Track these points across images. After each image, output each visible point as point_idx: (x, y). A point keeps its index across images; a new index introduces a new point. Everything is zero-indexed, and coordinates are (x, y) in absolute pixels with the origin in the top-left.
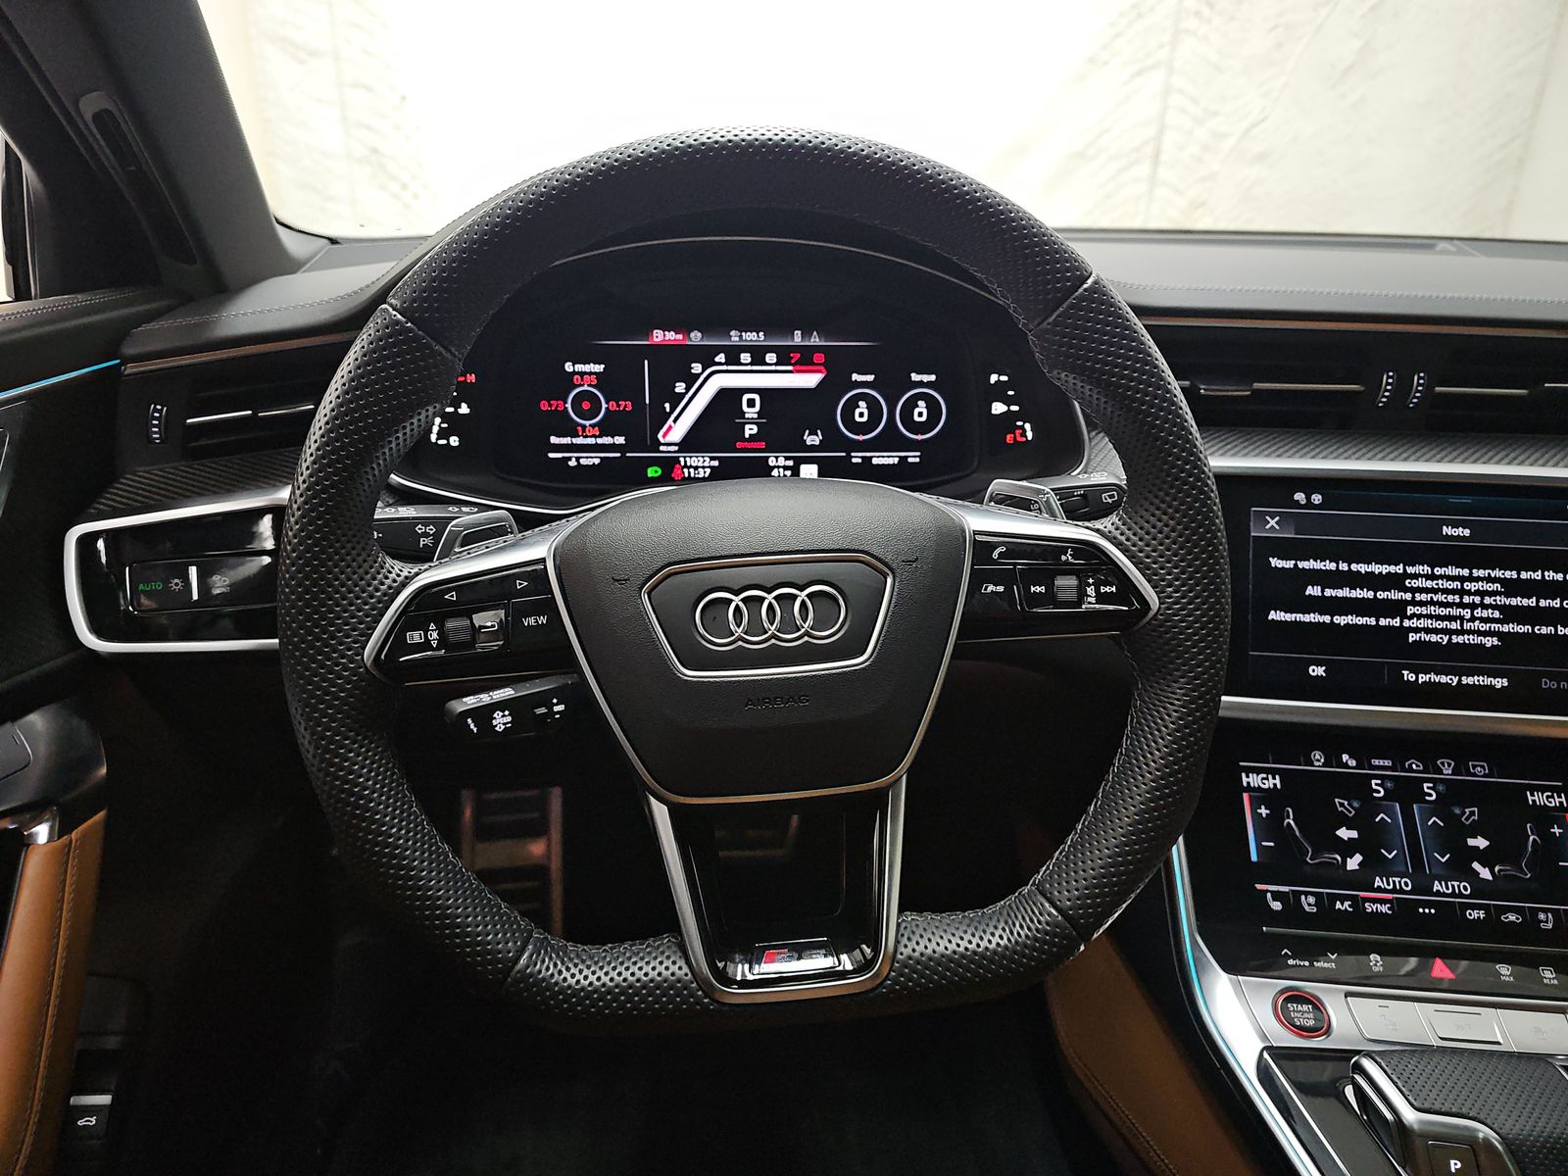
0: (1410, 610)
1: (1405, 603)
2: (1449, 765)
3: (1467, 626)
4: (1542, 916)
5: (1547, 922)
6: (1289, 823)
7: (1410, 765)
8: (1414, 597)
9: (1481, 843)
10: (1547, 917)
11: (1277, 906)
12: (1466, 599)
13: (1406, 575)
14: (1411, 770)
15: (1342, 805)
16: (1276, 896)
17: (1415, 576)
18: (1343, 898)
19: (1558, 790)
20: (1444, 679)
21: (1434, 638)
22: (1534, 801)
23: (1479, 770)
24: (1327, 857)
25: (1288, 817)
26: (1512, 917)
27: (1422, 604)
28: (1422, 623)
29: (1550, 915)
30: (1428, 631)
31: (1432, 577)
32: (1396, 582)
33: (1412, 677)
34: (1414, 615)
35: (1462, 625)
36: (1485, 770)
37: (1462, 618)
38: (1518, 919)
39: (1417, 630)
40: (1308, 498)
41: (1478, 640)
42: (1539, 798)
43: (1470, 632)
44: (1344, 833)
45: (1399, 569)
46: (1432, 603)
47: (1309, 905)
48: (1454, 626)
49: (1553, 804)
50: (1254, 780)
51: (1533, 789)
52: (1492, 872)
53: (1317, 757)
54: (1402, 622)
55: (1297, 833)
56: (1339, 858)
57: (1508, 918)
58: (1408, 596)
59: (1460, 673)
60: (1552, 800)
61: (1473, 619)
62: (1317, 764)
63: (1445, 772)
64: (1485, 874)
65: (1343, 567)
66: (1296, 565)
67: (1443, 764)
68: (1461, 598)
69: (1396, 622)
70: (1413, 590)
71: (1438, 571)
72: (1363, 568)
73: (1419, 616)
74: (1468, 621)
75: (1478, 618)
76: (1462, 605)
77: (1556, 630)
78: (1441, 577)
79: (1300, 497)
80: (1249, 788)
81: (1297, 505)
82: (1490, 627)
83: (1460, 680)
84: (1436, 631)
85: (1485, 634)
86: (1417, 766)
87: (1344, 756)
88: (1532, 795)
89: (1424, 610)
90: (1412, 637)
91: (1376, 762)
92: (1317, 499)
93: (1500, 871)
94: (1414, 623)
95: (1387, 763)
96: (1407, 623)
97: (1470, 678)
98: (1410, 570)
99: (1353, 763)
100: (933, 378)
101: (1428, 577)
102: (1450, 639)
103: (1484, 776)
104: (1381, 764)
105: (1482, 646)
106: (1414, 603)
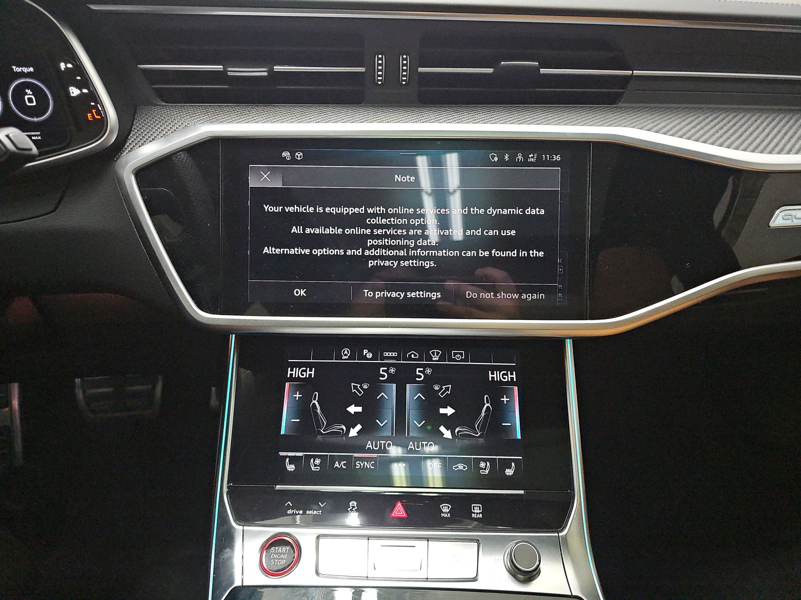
0: (370, 242)
1: (366, 237)
2: (438, 353)
3: (411, 253)
4: (482, 465)
5: (485, 469)
6: (314, 404)
7: (410, 355)
8: (372, 232)
9: (449, 411)
10: (486, 466)
11: (291, 468)
12: (411, 232)
13: (367, 215)
14: (410, 359)
15: (355, 387)
16: (293, 460)
17: (374, 215)
18: (341, 459)
19: (511, 369)
20: (394, 295)
21: (387, 263)
22: (493, 378)
23: (458, 356)
24: (336, 428)
25: (315, 399)
26: (460, 467)
27: (379, 237)
28: (378, 252)
29: (488, 464)
30: (382, 258)
31: (385, 216)
32: (359, 221)
33: (371, 294)
34: (372, 247)
35: (408, 253)
36: (462, 356)
37: (407, 247)
38: (464, 468)
39: (374, 258)
40: (292, 155)
41: (420, 263)
42: (497, 376)
43: (413, 258)
44: (352, 409)
45: (362, 210)
46: (385, 236)
47: (315, 465)
48: (402, 253)
49: (506, 380)
50: (296, 373)
51: (494, 369)
52: (453, 433)
53: (346, 352)
54: (363, 252)
55: (319, 411)
56: (345, 429)
57: (457, 467)
58: (368, 231)
59: (405, 289)
60: (506, 377)
61: (416, 247)
62: (344, 357)
63: (434, 359)
64: (447, 434)
65: (320, 210)
66: (283, 210)
67: (433, 353)
68: (408, 231)
69: (359, 252)
70: (373, 227)
71: (391, 211)
72: (334, 210)
73: (376, 247)
74: (413, 249)
75: (420, 247)
76: (408, 237)
77: (478, 254)
78: (393, 215)
79: (286, 154)
80: (292, 379)
81: (284, 161)
82: (428, 253)
83: (406, 295)
84: (389, 258)
85: (425, 259)
86: (415, 355)
87: (365, 350)
88: (493, 374)
89: (380, 242)
90: (371, 263)
91: (387, 354)
92: (299, 155)
93: (459, 431)
94: (373, 252)
95: (394, 354)
96: (367, 253)
97: (414, 294)
98: (370, 211)
99: (370, 356)
100: (31, 69)
101: (383, 216)
102: (399, 263)
103: (462, 360)
104: (390, 355)
105: (423, 267)
106: (373, 236)
